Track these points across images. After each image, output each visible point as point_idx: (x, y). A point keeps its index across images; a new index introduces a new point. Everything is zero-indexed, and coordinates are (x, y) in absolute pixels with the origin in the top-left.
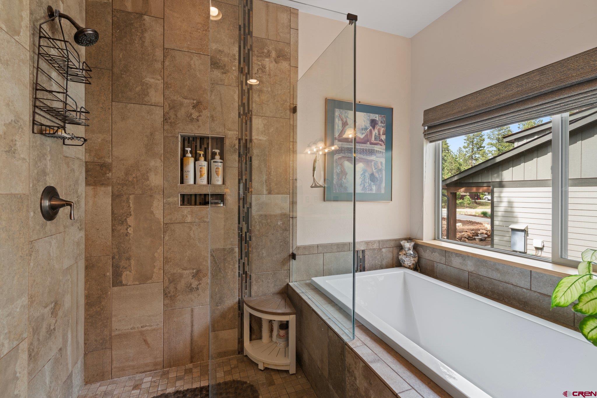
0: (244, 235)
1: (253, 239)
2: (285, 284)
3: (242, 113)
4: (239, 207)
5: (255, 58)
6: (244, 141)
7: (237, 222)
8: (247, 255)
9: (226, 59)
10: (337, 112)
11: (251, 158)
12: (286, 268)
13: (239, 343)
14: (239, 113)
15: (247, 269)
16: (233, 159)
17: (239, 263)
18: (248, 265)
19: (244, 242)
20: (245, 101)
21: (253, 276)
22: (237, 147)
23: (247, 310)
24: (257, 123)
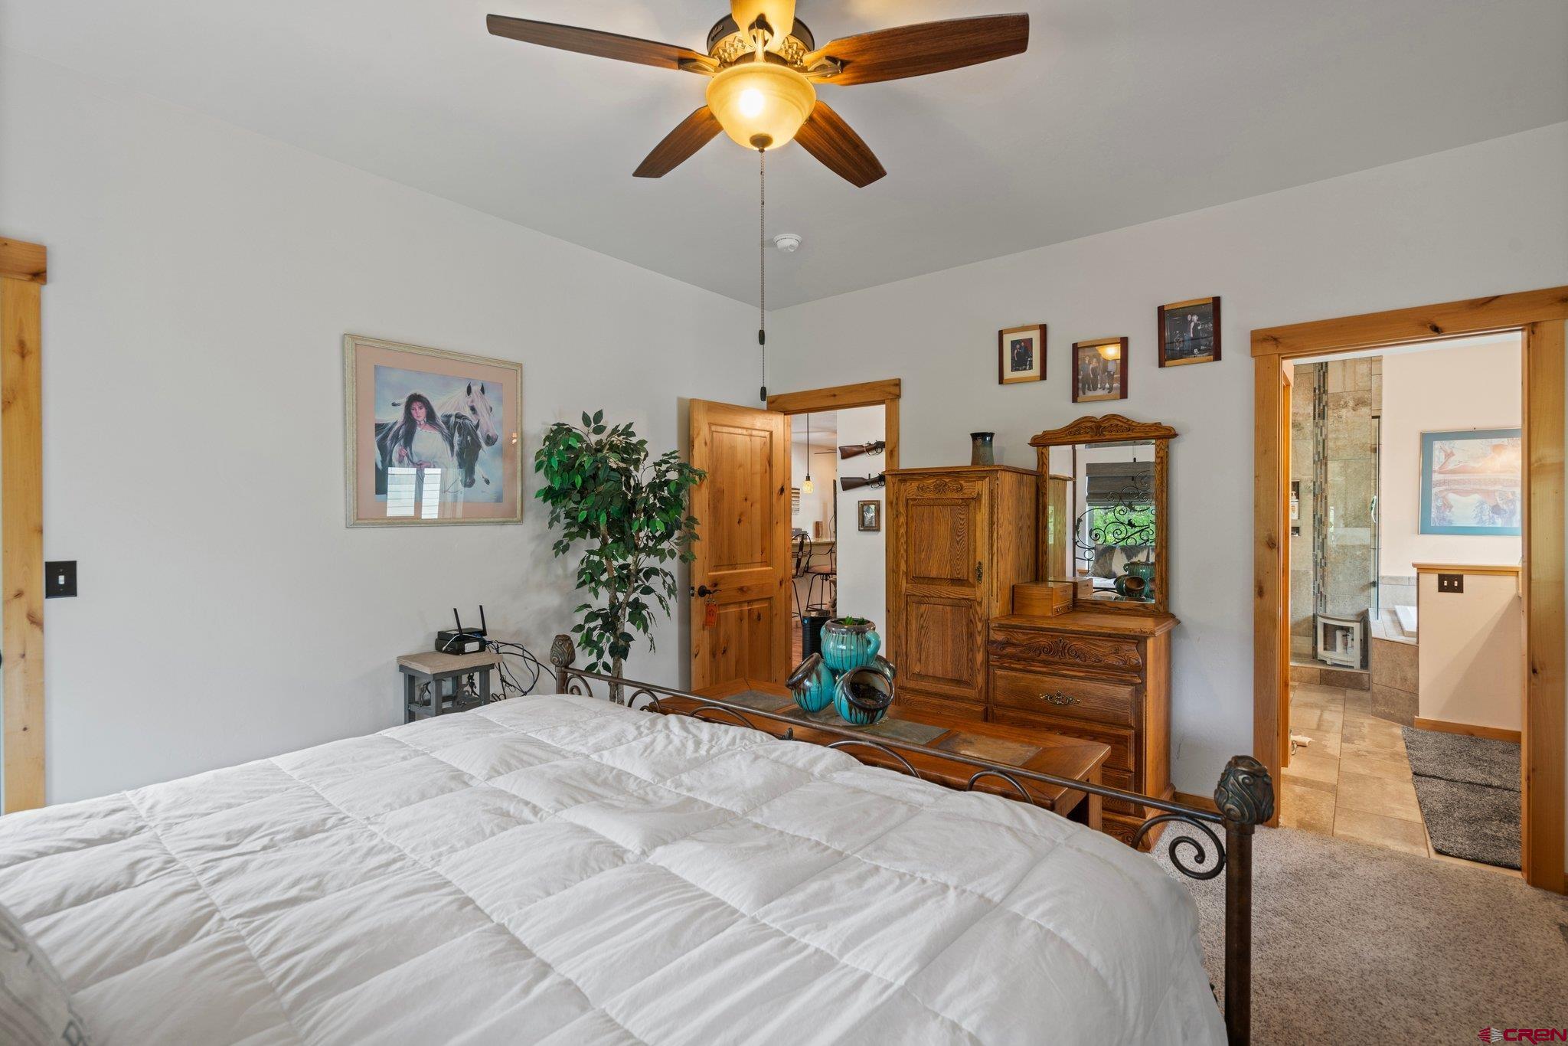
0: (1319, 561)
1: (1329, 565)
2: (1364, 609)
3: (1317, 459)
4: (1314, 537)
5: (1330, 412)
6: (1319, 483)
7: (1312, 550)
8: (1323, 577)
9: (1301, 419)
10: (1437, 445)
11: (1326, 497)
12: (1366, 593)
13: (1313, 650)
14: (1314, 461)
15: (1322, 589)
16: (1308, 499)
17: (1314, 583)
18: (1323, 586)
19: (1319, 567)
20: (1320, 449)
21: (1329, 597)
22: (1312, 488)
23: (1320, 621)
24: (1333, 467)
